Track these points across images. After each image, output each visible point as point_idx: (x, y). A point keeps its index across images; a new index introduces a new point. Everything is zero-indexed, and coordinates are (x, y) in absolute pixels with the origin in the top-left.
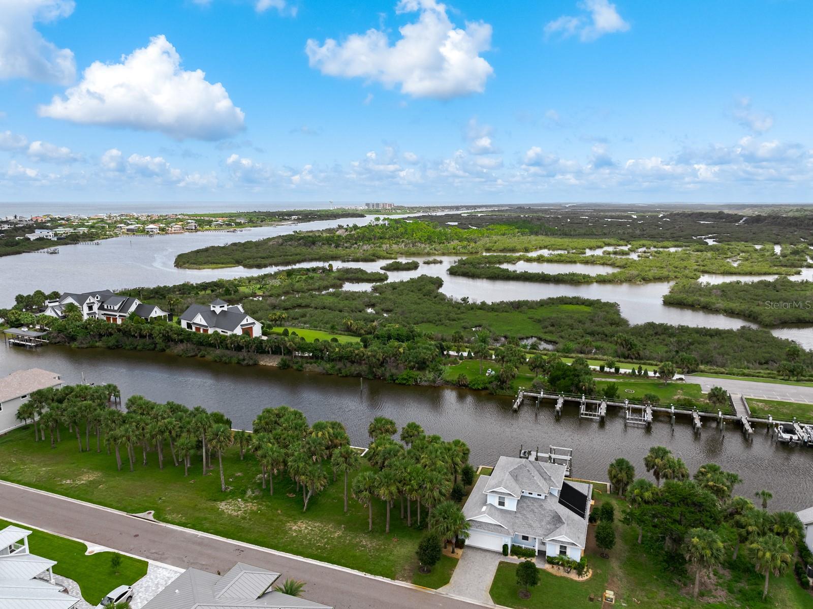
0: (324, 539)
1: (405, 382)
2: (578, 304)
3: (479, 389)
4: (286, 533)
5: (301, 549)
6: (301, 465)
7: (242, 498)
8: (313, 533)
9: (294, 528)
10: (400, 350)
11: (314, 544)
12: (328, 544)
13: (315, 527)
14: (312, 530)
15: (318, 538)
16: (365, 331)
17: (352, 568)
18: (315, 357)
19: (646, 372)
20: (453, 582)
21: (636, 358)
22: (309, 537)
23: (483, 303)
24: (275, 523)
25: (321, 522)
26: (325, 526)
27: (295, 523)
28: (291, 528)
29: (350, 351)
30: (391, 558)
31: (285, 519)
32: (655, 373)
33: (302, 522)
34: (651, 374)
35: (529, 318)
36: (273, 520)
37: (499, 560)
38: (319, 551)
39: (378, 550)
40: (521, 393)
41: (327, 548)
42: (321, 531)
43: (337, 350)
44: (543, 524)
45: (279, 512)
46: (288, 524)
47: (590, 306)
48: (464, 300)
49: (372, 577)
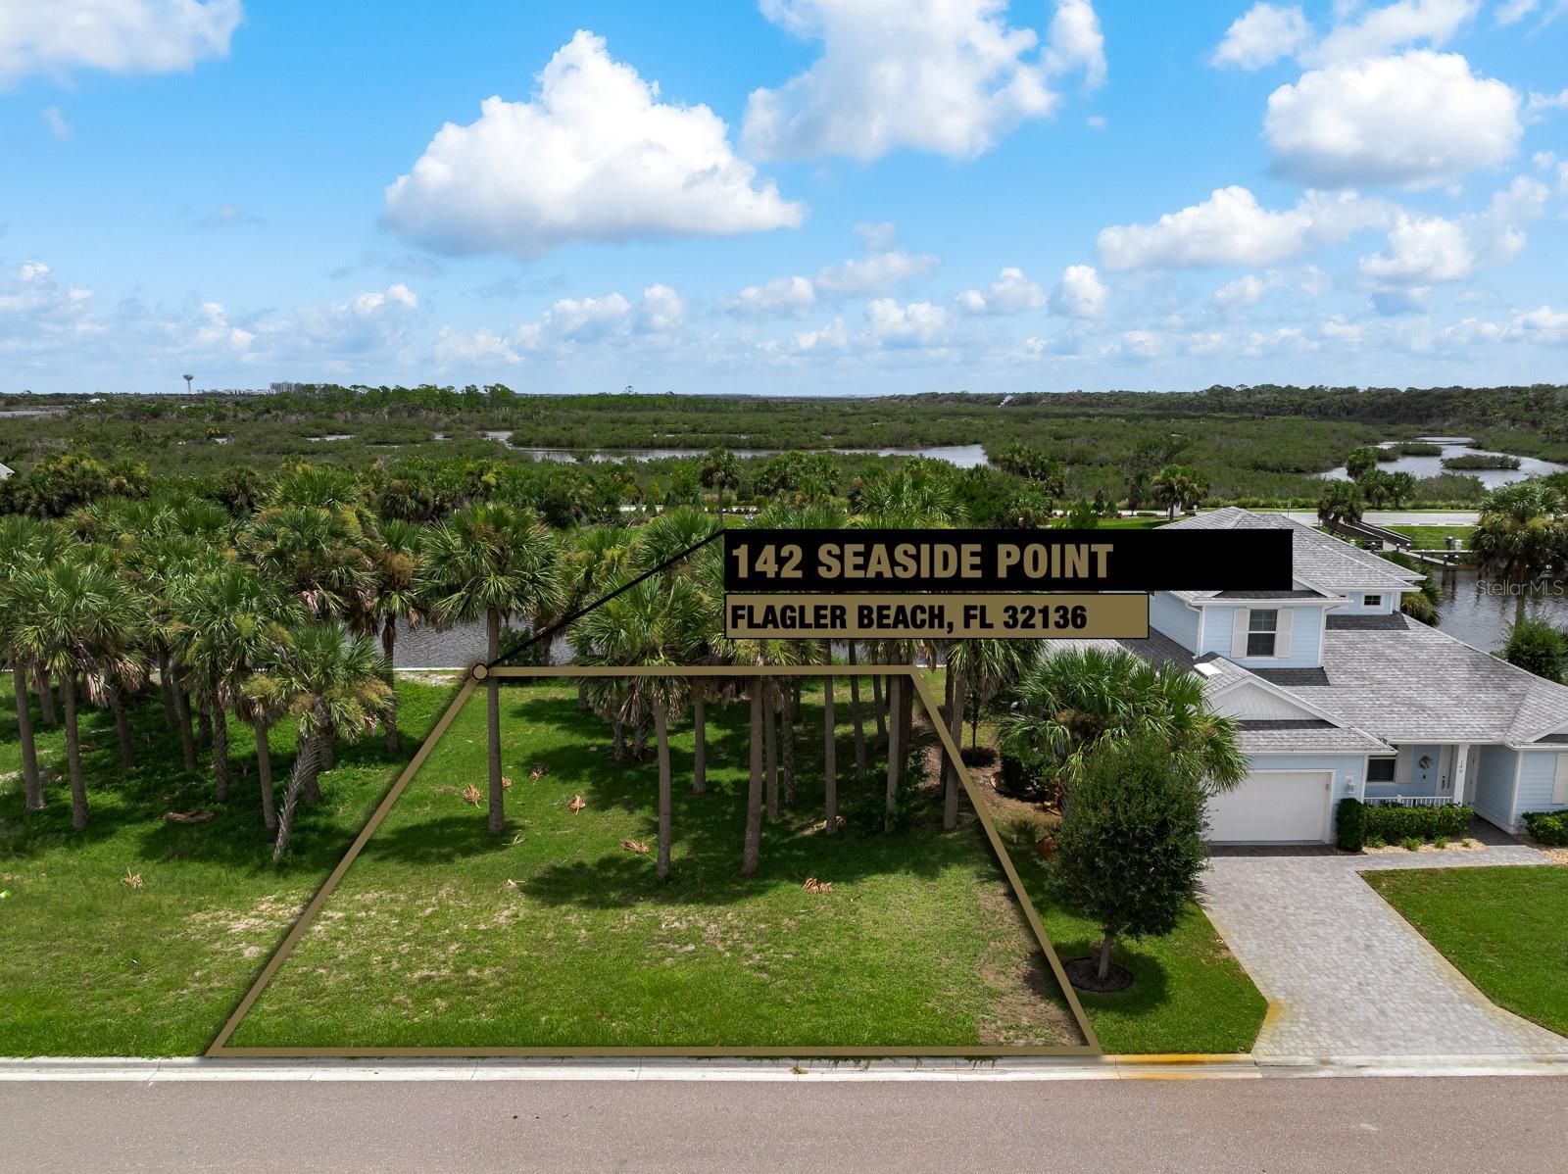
0: (443, 946)
4: (188, 955)
5: (313, 1015)
6: (246, 622)
8: (360, 929)
9: (239, 927)
11: (397, 979)
12: (481, 964)
13: (366, 908)
14: (349, 920)
15: (405, 948)
20: (1281, 997)
22: (344, 952)
24: (111, 927)
25: (389, 885)
26: (418, 897)
27: (243, 907)
28: (221, 933)
30: (870, 955)
31: (168, 900)
33: (277, 900)
36: (91, 912)
37: (1352, 870)
38: (441, 1004)
39: (775, 937)
41: (478, 982)
42: (405, 916)
44: (1455, 691)
45: (136, 880)
46: (200, 917)
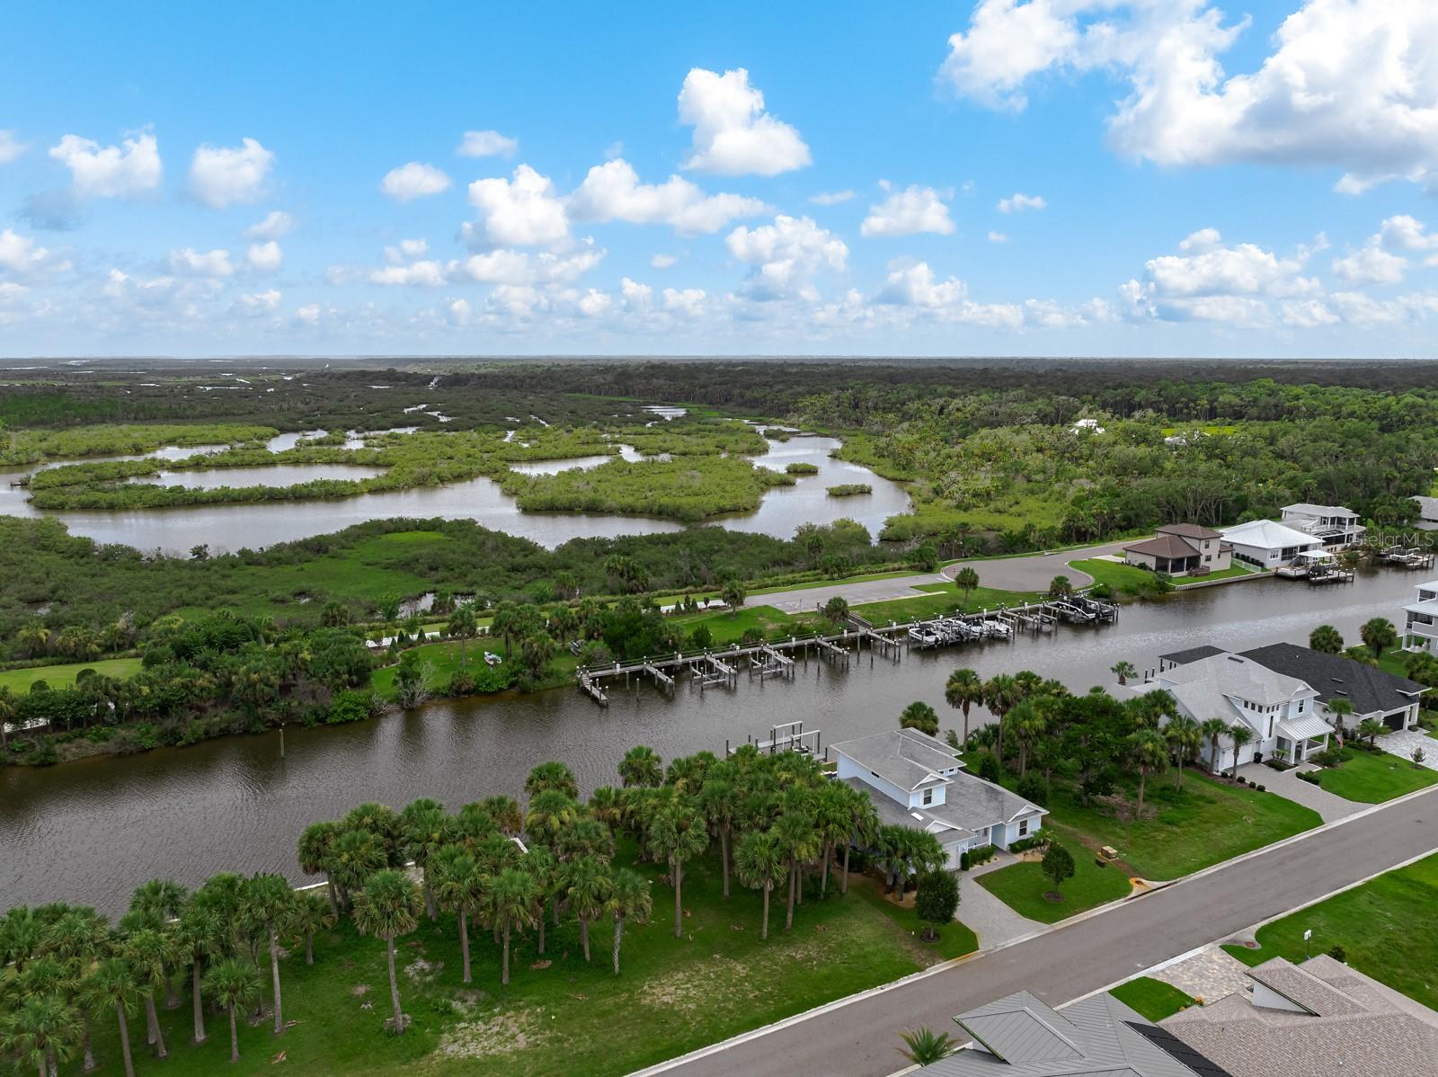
1: (350, 716)
2: (407, 530)
3: (501, 690)
4: (674, 1013)
5: (743, 1018)
7: (460, 1019)
8: (708, 988)
9: (668, 1000)
10: (300, 656)
12: (763, 987)
13: (690, 981)
14: (697, 987)
16: (99, 646)
17: (856, 991)
18: (57, 724)
19: (694, 604)
21: (645, 589)
22: (719, 996)
23: (243, 553)
24: (625, 1014)
25: (678, 970)
26: (697, 971)
27: (649, 994)
28: (664, 1003)
29: (184, 686)
31: (619, 999)
32: (706, 601)
34: (701, 605)
35: (368, 564)
36: (607, 1012)
38: (770, 1003)
39: (833, 952)
40: (584, 676)
41: (771, 993)
42: (709, 979)
43: (146, 690)
45: (580, 997)
46: (645, 1001)
47: (433, 530)
48: (199, 552)
49: (893, 986)
